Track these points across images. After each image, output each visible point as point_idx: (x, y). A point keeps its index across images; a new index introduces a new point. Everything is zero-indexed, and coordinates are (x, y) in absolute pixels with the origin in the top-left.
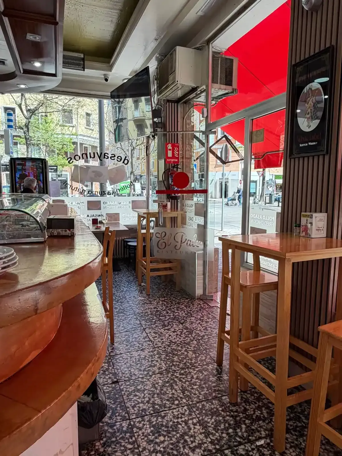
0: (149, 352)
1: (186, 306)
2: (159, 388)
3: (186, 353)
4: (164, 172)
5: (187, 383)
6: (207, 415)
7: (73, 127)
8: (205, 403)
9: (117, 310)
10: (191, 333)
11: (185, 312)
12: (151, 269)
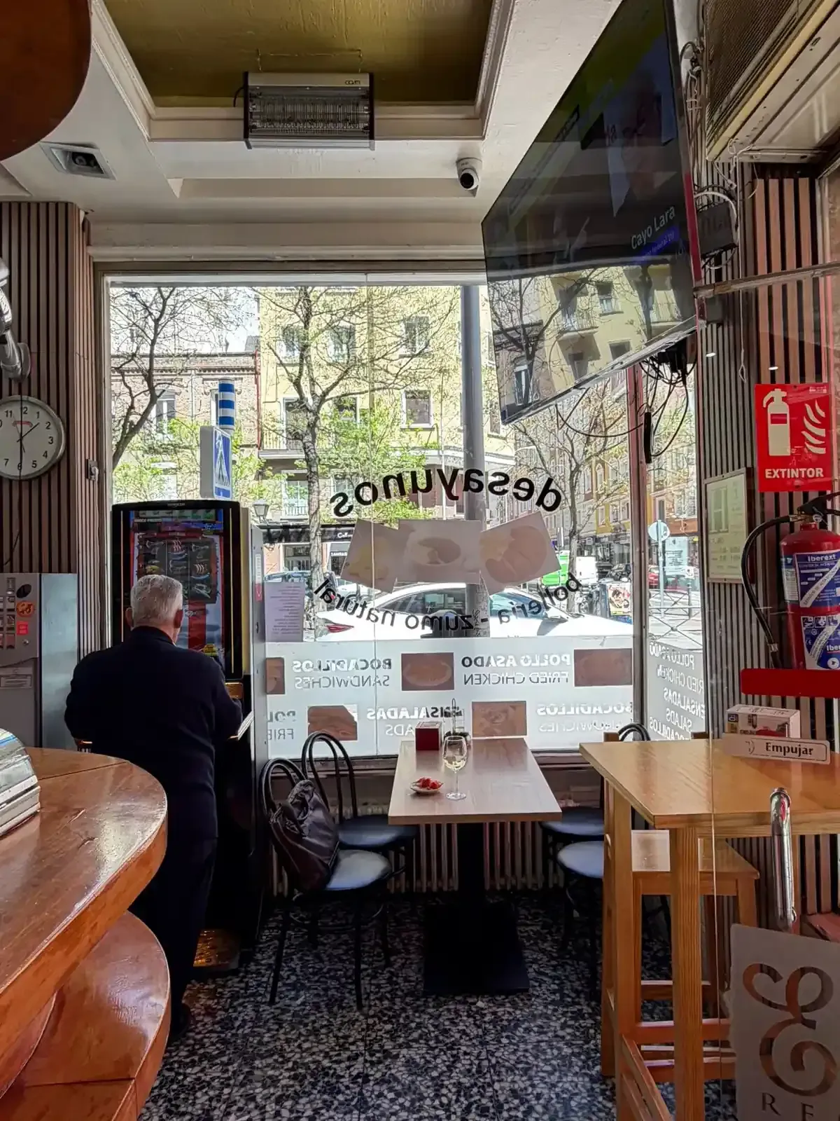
7: (432, 429)
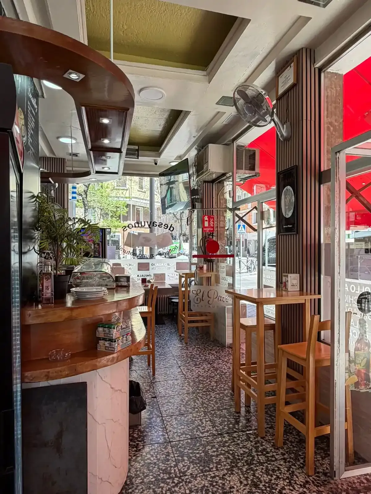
0: (181, 381)
1: (216, 352)
2: (185, 402)
3: (209, 383)
4: (202, 239)
5: (207, 400)
6: (216, 417)
7: (127, 190)
8: (217, 411)
9: (159, 353)
10: (216, 370)
11: (214, 356)
12: (188, 321)
